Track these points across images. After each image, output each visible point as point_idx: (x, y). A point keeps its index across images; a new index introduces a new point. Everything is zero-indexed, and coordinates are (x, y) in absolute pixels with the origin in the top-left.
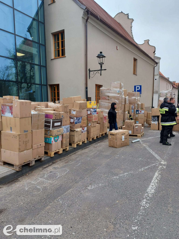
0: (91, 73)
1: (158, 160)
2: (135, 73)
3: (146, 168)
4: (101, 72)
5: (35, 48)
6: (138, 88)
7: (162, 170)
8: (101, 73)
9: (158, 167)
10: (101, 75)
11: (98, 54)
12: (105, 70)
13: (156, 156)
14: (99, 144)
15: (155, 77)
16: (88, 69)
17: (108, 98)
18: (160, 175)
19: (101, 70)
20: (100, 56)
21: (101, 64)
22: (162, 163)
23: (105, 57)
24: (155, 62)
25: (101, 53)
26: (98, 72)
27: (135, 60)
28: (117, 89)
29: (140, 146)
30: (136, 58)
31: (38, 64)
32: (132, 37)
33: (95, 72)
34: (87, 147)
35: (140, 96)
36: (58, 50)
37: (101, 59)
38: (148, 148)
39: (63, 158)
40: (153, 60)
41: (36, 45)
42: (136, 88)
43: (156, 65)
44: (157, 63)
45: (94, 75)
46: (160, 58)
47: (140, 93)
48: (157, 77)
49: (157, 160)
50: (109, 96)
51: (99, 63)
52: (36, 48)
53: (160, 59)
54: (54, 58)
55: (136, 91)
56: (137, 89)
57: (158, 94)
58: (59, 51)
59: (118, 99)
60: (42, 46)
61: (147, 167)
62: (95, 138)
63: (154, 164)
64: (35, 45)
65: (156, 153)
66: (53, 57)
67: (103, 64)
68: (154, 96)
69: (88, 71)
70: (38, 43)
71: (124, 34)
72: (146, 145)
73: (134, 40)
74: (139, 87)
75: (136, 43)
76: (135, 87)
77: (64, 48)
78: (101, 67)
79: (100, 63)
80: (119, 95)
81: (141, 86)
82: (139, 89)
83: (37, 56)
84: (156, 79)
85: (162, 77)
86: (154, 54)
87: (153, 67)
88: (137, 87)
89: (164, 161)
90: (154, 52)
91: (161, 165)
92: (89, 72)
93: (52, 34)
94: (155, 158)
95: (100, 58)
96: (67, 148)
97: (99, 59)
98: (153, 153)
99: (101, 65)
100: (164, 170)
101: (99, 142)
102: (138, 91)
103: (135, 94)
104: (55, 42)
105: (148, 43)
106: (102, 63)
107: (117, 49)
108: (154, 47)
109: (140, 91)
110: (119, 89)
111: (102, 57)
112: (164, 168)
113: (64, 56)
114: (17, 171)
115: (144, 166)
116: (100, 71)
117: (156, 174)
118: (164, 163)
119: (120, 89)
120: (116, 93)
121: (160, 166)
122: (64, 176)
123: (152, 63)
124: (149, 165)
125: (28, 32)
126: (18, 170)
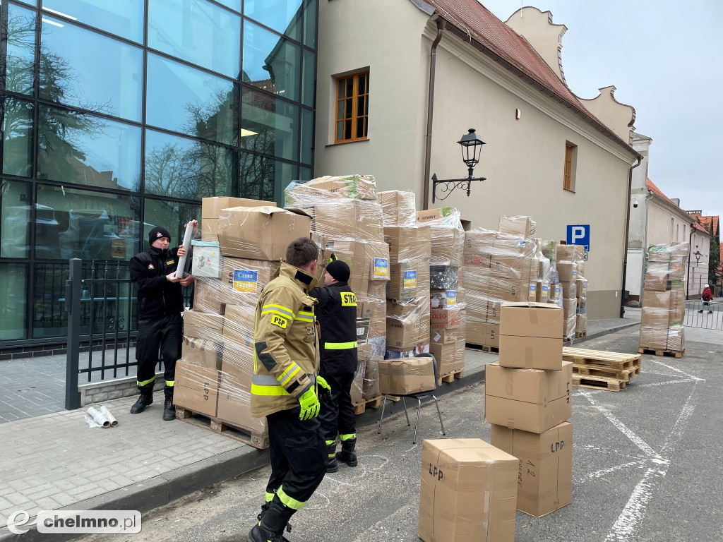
0: (440, 186)
1: (644, 453)
2: (568, 185)
3: (608, 471)
4: (469, 185)
5: (286, 116)
6: (578, 232)
7: (655, 479)
8: (469, 187)
9: (642, 472)
10: (468, 193)
11: (464, 136)
12: (482, 179)
13: (638, 441)
14: (461, 397)
15: (632, 196)
16: (431, 176)
17: (488, 262)
18: (649, 491)
19: (470, 179)
20: (469, 141)
21: (471, 163)
22: (654, 461)
23: (482, 143)
24: (634, 153)
25: (472, 131)
26: (460, 186)
27: (570, 147)
28: (516, 237)
29: (587, 411)
30: (573, 141)
31: (290, 158)
32: (561, 78)
33: (451, 185)
34: (428, 403)
35: (585, 258)
36: (347, 121)
37: (471, 148)
38: (612, 419)
39: (365, 427)
40: (628, 148)
41: (291, 107)
42: (574, 232)
43: (637, 162)
44: (639, 157)
45: (448, 192)
46: (650, 139)
47: (586, 248)
48: (638, 198)
49: (641, 452)
50: (491, 257)
51: (465, 161)
52: (290, 116)
53: (649, 143)
54: (333, 143)
55: (573, 241)
56: (574, 237)
57: (642, 251)
58: (349, 124)
59: (519, 267)
60: (307, 110)
61: (612, 469)
62: (451, 379)
63: (630, 461)
64: (288, 110)
65: (638, 433)
66: (331, 140)
67: (477, 162)
68: (628, 255)
69: (431, 182)
70: (297, 104)
71: (537, 70)
72: (606, 408)
73: (565, 86)
74: (583, 230)
75: (572, 94)
76: (569, 228)
77: (364, 116)
78: (471, 171)
79: (466, 159)
80: (522, 255)
81: (587, 228)
82: (583, 236)
83: (291, 138)
84: (635, 206)
85: (656, 198)
86: (630, 128)
87: (628, 168)
88: (574, 229)
89: (660, 457)
90: (631, 124)
91: (653, 466)
92: (434, 182)
93: (333, 76)
94: (635, 446)
95: (468, 146)
96: (375, 401)
97: (465, 148)
98: (630, 435)
99: (471, 166)
100: (660, 479)
101: (461, 390)
102: (578, 242)
103: (569, 251)
104: (339, 98)
105: (612, 95)
106: (474, 159)
107: (517, 119)
108: (631, 111)
109: (585, 242)
110: (522, 238)
111: (475, 144)
112: (660, 474)
113: (363, 138)
114: (259, 449)
115: (603, 467)
116: (465, 183)
117: (639, 489)
118: (660, 462)
119: (526, 237)
120: (513, 248)
121: (650, 470)
122: (380, 473)
123: (625, 157)
124: (616, 464)
125: (267, 69)
126: (260, 446)
